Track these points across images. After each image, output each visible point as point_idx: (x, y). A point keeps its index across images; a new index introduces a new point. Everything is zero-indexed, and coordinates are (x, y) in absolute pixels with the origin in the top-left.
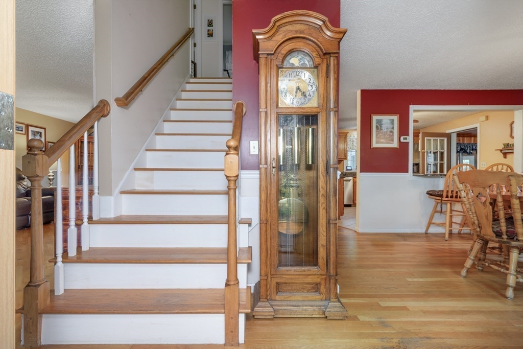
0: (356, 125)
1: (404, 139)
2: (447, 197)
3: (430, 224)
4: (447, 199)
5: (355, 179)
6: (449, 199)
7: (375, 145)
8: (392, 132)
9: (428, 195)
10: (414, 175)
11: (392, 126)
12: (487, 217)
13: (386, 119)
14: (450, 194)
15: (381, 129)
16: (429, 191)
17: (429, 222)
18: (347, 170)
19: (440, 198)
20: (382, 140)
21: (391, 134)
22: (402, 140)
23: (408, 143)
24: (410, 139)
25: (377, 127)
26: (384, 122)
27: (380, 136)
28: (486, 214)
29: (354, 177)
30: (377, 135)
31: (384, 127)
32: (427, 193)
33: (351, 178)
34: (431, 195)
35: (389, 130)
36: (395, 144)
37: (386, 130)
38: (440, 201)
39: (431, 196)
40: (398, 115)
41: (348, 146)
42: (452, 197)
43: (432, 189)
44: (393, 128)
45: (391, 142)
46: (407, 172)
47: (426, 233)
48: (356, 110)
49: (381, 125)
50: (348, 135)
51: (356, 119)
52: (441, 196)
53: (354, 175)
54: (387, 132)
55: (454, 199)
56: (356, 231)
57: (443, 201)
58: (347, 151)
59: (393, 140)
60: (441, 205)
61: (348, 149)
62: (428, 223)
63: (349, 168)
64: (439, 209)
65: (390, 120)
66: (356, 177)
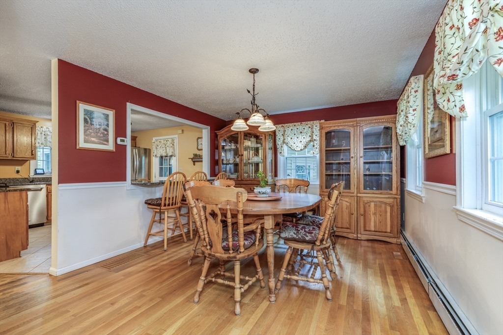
0: (50, 114)
1: (122, 141)
2: (165, 205)
3: (149, 235)
4: (165, 208)
5: (49, 187)
6: (167, 207)
7: (82, 144)
8: (106, 130)
9: (146, 205)
10: (132, 184)
11: (106, 123)
12: (218, 234)
13: (99, 112)
14: (167, 202)
15: (92, 124)
16: (148, 200)
17: (148, 233)
18: (36, 174)
19: (159, 208)
20: (93, 139)
21: (106, 133)
22: (119, 142)
23: (126, 146)
24: (128, 142)
25: (86, 121)
26: (95, 115)
27: (91, 133)
28: (217, 232)
29: (47, 185)
30: (85, 131)
31: (96, 122)
32: (146, 203)
33: (44, 186)
34: (149, 204)
35: (103, 127)
36: (110, 147)
37: (98, 127)
38: (159, 210)
39: (150, 206)
40: (114, 111)
41: (38, 141)
42: (169, 205)
43: (149, 198)
44: (108, 125)
45: (105, 143)
46: (125, 180)
47: (145, 247)
48: (51, 91)
49: (91, 119)
50: (37, 124)
51: (49, 104)
52: (159, 205)
53: (48, 181)
54: (99, 129)
55: (171, 207)
56: (50, 275)
57: (161, 210)
58: (35, 148)
59: (107, 141)
60: (160, 215)
61: (37, 145)
62: (147, 235)
63: (38, 171)
64: (157, 218)
65: (104, 114)
66: (51, 185)
